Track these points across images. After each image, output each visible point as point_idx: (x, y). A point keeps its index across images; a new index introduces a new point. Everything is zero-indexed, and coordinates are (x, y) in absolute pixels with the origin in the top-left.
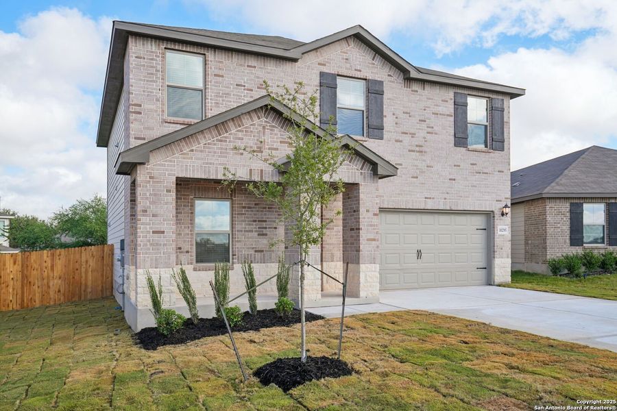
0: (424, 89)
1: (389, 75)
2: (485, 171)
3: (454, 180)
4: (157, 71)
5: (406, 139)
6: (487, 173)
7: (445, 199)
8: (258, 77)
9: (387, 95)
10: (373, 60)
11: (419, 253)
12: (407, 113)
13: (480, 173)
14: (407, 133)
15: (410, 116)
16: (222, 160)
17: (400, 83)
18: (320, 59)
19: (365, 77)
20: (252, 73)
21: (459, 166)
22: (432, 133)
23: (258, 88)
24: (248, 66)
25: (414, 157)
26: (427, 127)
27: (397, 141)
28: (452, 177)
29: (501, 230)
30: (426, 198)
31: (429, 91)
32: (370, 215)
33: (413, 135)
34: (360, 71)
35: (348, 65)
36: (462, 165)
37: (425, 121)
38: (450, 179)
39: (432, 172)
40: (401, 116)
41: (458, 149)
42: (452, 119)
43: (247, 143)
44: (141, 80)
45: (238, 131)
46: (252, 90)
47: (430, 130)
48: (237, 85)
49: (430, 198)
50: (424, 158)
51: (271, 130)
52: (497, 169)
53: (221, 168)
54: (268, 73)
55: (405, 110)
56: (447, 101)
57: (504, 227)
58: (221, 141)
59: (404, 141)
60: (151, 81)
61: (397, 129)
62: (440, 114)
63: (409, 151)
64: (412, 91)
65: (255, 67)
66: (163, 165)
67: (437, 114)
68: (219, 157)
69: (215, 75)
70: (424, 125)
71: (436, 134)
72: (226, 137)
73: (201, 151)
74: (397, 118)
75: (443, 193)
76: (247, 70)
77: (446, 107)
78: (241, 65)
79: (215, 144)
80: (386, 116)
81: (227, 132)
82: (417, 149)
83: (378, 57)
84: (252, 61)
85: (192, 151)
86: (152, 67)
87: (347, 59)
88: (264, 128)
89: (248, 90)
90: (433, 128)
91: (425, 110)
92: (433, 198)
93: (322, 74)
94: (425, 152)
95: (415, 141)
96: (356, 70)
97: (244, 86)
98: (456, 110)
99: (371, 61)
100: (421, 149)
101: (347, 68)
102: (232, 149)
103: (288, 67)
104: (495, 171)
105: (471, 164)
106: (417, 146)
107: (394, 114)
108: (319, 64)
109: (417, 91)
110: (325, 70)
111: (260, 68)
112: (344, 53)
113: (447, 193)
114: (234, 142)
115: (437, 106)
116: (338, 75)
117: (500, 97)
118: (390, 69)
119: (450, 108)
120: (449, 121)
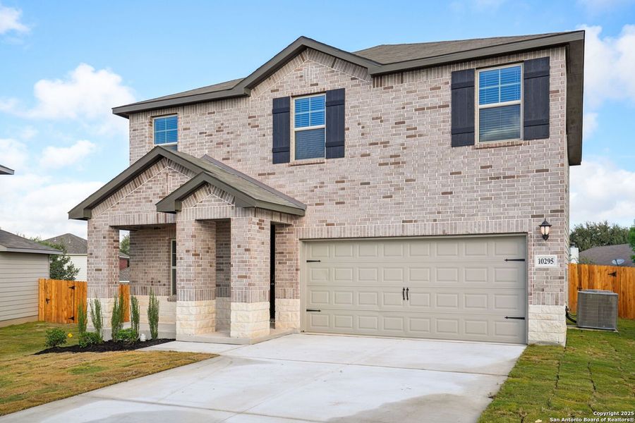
0: (402, 82)
1: (352, 79)
2: (508, 173)
3: (451, 193)
4: (146, 137)
5: (377, 152)
6: (514, 177)
7: (435, 220)
8: (216, 122)
9: (349, 102)
10: (332, 67)
11: (405, 293)
12: (377, 118)
13: (498, 178)
14: (377, 144)
15: (381, 121)
16: (137, 208)
17: (368, 84)
18: (274, 86)
19: (322, 90)
20: (212, 120)
21: (460, 173)
22: (415, 136)
23: (217, 131)
24: (209, 114)
25: (386, 172)
26: (408, 130)
27: (363, 156)
28: (445, 190)
29: (541, 261)
30: (403, 222)
31: (409, 83)
32: (242, 250)
33: (385, 144)
34: (317, 84)
35: (303, 83)
36: (465, 171)
37: (404, 123)
38: (443, 194)
39: (414, 188)
40: (369, 122)
41: (459, 149)
42: (449, 110)
43: (155, 191)
44: (136, 147)
45: (149, 182)
46: (211, 135)
47: (412, 132)
48: (200, 133)
49: (411, 221)
50: (401, 170)
51: (173, 176)
52: (536, 165)
53: (137, 217)
54: (225, 115)
55: (375, 115)
56: (440, 88)
57: (550, 256)
58: (137, 192)
59: (373, 155)
60: (142, 147)
61: (363, 141)
62: (428, 108)
63: (380, 165)
64: (385, 89)
65: (214, 113)
66: (101, 218)
67: (424, 109)
68: (136, 206)
69: (184, 129)
70: (403, 128)
71: (420, 135)
72: (140, 189)
73: (124, 203)
74: (363, 127)
75: (431, 213)
76: (207, 117)
77: (438, 96)
78: (203, 114)
79: (133, 196)
80: (348, 129)
81: (141, 184)
82: (393, 160)
83: (338, 64)
84: (212, 108)
85: (118, 204)
86: (142, 135)
87: (301, 76)
88: (167, 174)
89: (209, 135)
90: (415, 128)
91: (404, 108)
92: (415, 221)
93: (275, 101)
94: (403, 163)
95: (390, 151)
96: (312, 85)
97: (206, 133)
98: (454, 96)
99: (330, 69)
100: (397, 159)
101: (301, 87)
102: (145, 198)
103: (243, 104)
104: (528, 172)
105: (482, 167)
106: (391, 157)
107: (359, 124)
108: (272, 91)
109: (392, 87)
110: (278, 95)
111: (219, 112)
112: (299, 70)
113: (439, 213)
114: (146, 192)
115: (423, 98)
116: (293, 97)
118: (354, 71)
119: (446, 95)
120: (445, 114)
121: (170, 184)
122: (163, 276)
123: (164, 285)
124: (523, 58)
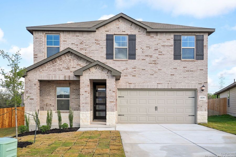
0: (157, 36)
1: (139, 32)
2: (192, 70)
3: (174, 75)
4: (43, 42)
5: (148, 59)
6: (193, 71)
7: (168, 84)
8: (80, 40)
9: (138, 40)
10: (131, 26)
11: (156, 108)
12: (148, 47)
13: (188, 71)
14: (148, 56)
15: (149, 48)
16: (54, 73)
17: (145, 34)
18: (107, 29)
19: (127, 34)
20: (78, 39)
21: (176, 68)
22: (161, 55)
23: (80, 44)
24: (76, 36)
25: (151, 66)
26: (159, 52)
27: (143, 60)
28: (171, 74)
29: (201, 98)
30: (158, 84)
31: (159, 36)
32: (111, 92)
33: (151, 56)
34: (125, 32)
35: (119, 30)
36: (178, 68)
37: (158, 50)
38: (171, 75)
39: (161, 72)
40: (145, 48)
41: (176, 61)
42: (173, 47)
43: (64, 66)
44: (37, 46)
45: (60, 62)
46: (77, 45)
47: (160, 53)
48: (72, 44)
49: (160, 84)
50: (156, 66)
51: (73, 61)
52: (199, 68)
53: (54, 76)
54: (84, 38)
55: (147, 46)
56: (170, 40)
57: (203, 96)
58: (54, 66)
59: (146, 60)
60: (41, 46)
61: (143, 55)
62: (166, 46)
63: (149, 63)
64: (151, 37)
65: (79, 36)
66: (33, 76)
67: (164, 46)
68: (53, 72)
69: (64, 41)
70: (157, 52)
71: (163, 55)
72: (55, 65)
73: (47, 70)
74: (143, 50)
75: (167, 81)
76: (76, 38)
77: (169, 42)
78: (73, 36)
79: (52, 67)
80: (137, 49)
81: (56, 63)
82: (154, 62)
83: (133, 25)
84: (78, 34)
85: (43, 70)
86: (41, 41)
87: (118, 28)
88: (70, 60)
89: (76, 45)
90: (162, 52)
91: (157, 45)
92: (162, 84)
93: (107, 35)
94: (157, 63)
95: (152, 59)
96: (122, 31)
97: (75, 44)
98: (175, 43)
99: (130, 27)
100: (155, 62)
101: (118, 31)
102: (58, 69)
103: (92, 34)
104: (197, 70)
105: (183, 67)
106: (153, 61)
107: (141, 48)
108: (106, 31)
109: (153, 37)
110: (109, 33)
111: (81, 36)
112: (117, 25)
113: (170, 81)
114: (58, 66)
115: (164, 42)
116: (114, 35)
117: (202, 34)
118: (139, 29)
119: (172, 42)
120: (172, 48)
121: (72, 64)
122: (52, 102)
123: (53, 106)
124: (196, 34)
